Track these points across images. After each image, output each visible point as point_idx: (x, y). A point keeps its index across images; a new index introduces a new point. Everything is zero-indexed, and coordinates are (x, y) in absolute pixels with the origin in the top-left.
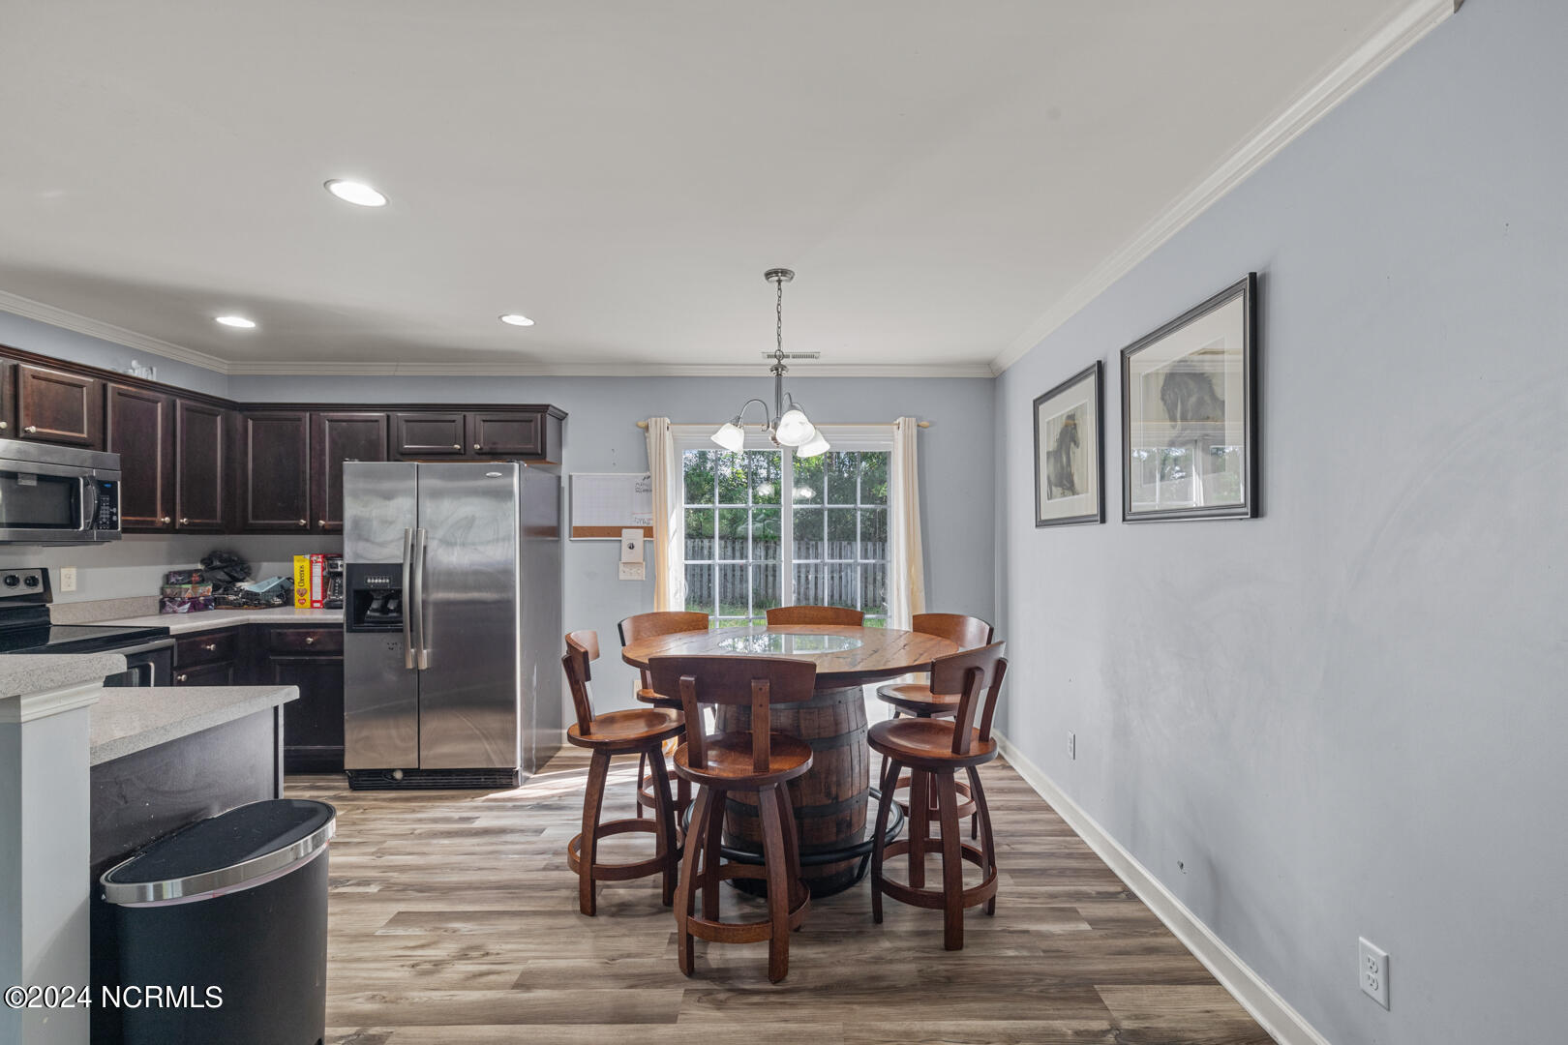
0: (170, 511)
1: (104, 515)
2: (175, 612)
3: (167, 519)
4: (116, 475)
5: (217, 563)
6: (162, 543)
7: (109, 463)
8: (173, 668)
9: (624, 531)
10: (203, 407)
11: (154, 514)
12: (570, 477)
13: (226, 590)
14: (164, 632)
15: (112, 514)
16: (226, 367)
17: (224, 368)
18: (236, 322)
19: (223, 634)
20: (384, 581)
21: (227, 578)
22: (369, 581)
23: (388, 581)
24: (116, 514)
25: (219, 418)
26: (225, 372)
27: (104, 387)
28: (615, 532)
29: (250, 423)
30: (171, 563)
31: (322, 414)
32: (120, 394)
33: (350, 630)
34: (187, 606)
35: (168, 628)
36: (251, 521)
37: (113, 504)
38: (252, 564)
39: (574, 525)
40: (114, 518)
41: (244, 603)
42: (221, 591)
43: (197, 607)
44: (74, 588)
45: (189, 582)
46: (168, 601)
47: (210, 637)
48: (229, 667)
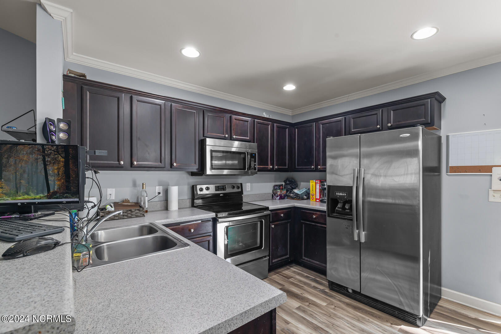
0: (272, 164)
1: (253, 164)
2: (276, 199)
3: (271, 167)
4: (256, 151)
5: (288, 182)
6: (272, 175)
7: (252, 148)
8: (270, 222)
9: (494, 168)
10: (282, 126)
11: (268, 165)
12: (448, 137)
13: (290, 192)
14: (267, 209)
15: (255, 165)
16: (291, 112)
17: (289, 113)
18: (290, 87)
19: (287, 210)
20: (344, 194)
21: (291, 188)
22: (337, 194)
23: (345, 194)
24: (256, 165)
25: (287, 129)
26: (291, 115)
27: (254, 121)
29: (296, 130)
30: (275, 182)
31: (319, 122)
32: (258, 123)
33: (329, 216)
34: (279, 197)
35: (268, 207)
36: (297, 167)
37: (255, 162)
38: (298, 183)
39: (450, 165)
40: (255, 166)
41: (295, 198)
42: (289, 192)
43: (282, 198)
44: (249, 190)
45: (280, 189)
46: (274, 195)
47: (282, 211)
48: (288, 222)
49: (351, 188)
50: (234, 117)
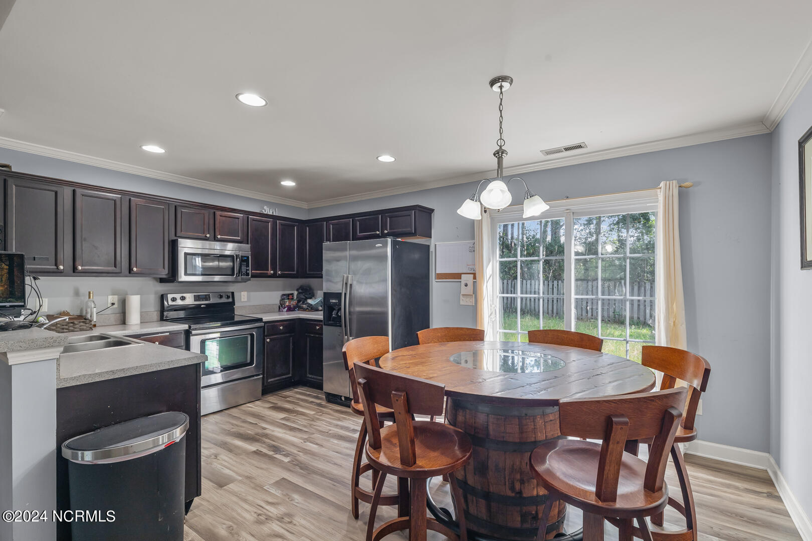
0: (274, 269)
1: (244, 269)
2: (282, 311)
3: (272, 272)
4: (249, 254)
5: (300, 291)
6: (280, 282)
7: (246, 249)
8: (264, 336)
9: (462, 275)
10: (289, 224)
11: (268, 270)
12: (435, 245)
13: (303, 303)
14: (260, 320)
15: (247, 270)
16: (307, 206)
17: (305, 206)
18: (288, 183)
19: (287, 323)
21: (304, 297)
22: (332, 301)
23: (337, 301)
24: (249, 270)
25: (296, 227)
26: (307, 208)
27: (248, 217)
28: (458, 276)
29: (308, 228)
30: (284, 290)
31: (329, 222)
32: (253, 220)
33: (325, 325)
34: (286, 309)
35: (262, 319)
36: (308, 272)
37: (248, 266)
38: (315, 292)
39: (437, 272)
40: (248, 272)
41: (307, 309)
42: (301, 303)
43: (290, 309)
44: (246, 300)
45: (288, 299)
46: (281, 307)
47: (281, 323)
48: (290, 336)
49: (340, 294)
50: (218, 213)
